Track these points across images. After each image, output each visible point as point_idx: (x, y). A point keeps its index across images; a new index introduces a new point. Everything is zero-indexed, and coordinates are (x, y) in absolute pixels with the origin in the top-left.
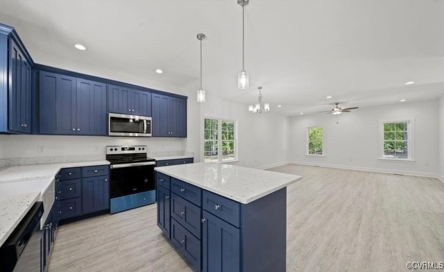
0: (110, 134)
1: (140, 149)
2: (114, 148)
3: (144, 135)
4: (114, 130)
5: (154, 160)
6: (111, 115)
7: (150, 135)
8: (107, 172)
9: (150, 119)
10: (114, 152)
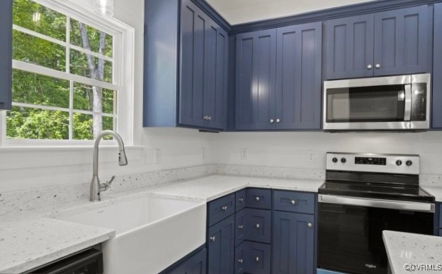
0: (326, 126)
1: (399, 163)
2: (339, 157)
3: (403, 125)
4: (336, 117)
5: (430, 199)
6: (328, 85)
7: (425, 124)
8: (311, 208)
9: (426, 78)
10: (339, 166)
